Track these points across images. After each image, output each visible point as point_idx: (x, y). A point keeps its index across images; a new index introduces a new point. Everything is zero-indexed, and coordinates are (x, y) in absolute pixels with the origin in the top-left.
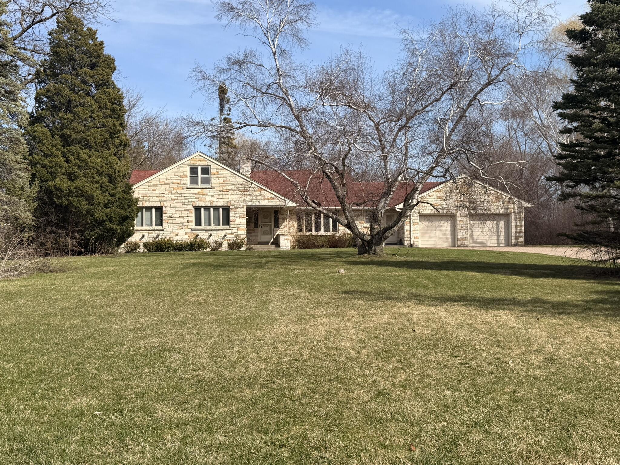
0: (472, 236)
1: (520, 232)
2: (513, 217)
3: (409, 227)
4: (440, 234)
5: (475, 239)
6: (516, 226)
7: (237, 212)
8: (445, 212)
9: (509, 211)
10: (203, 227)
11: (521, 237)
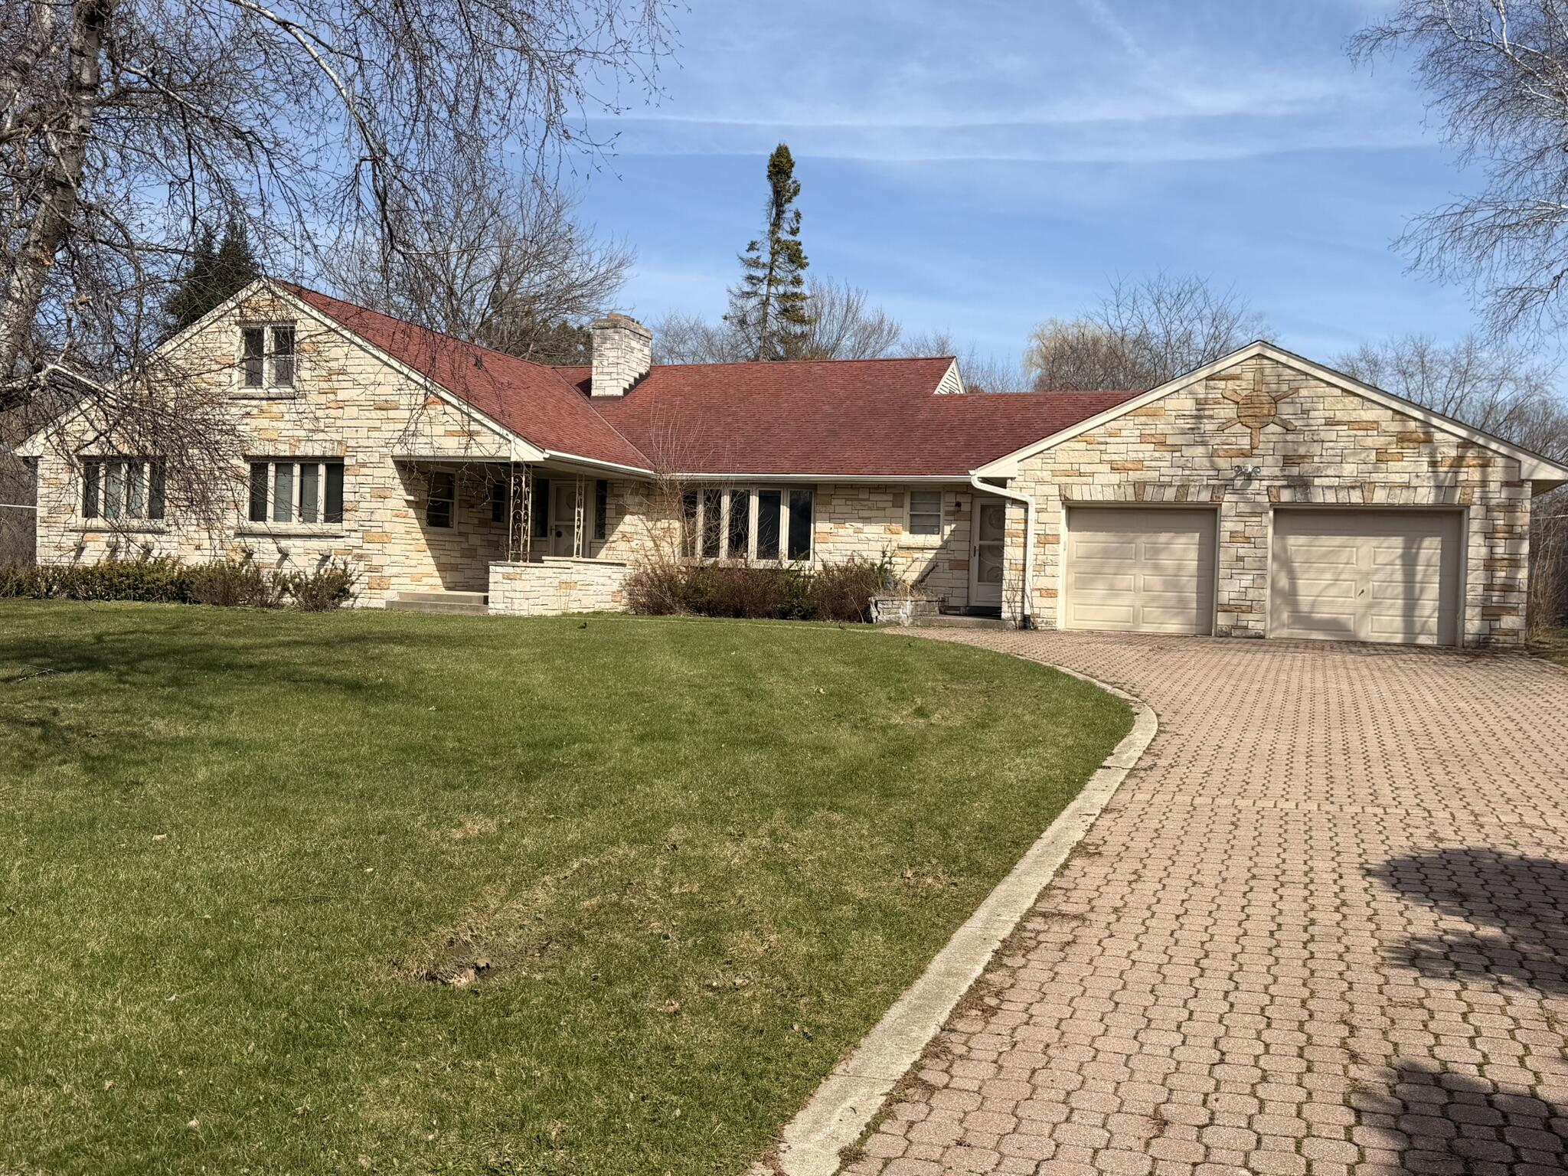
0: (1290, 597)
1: (1508, 588)
2: (1475, 525)
3: (1020, 551)
4: (1156, 581)
5: (1304, 608)
6: (1490, 564)
7: (360, 479)
8: (1169, 495)
9: (1458, 496)
10: (271, 524)
11: (1512, 610)
